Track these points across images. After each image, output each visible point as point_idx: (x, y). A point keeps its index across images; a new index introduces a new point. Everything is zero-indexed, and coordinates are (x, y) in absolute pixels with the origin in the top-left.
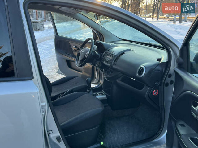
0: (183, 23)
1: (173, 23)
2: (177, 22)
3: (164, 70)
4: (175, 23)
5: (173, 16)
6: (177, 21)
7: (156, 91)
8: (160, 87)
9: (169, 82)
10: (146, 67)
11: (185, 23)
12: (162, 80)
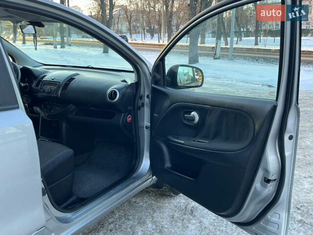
0: (67, 48)
1: (53, 48)
2: (59, 47)
3: (135, 91)
4: (56, 48)
5: (52, 37)
6: (58, 44)
7: (129, 117)
8: (133, 112)
9: (141, 105)
10: (119, 90)
11: (69, 48)
12: (134, 102)
